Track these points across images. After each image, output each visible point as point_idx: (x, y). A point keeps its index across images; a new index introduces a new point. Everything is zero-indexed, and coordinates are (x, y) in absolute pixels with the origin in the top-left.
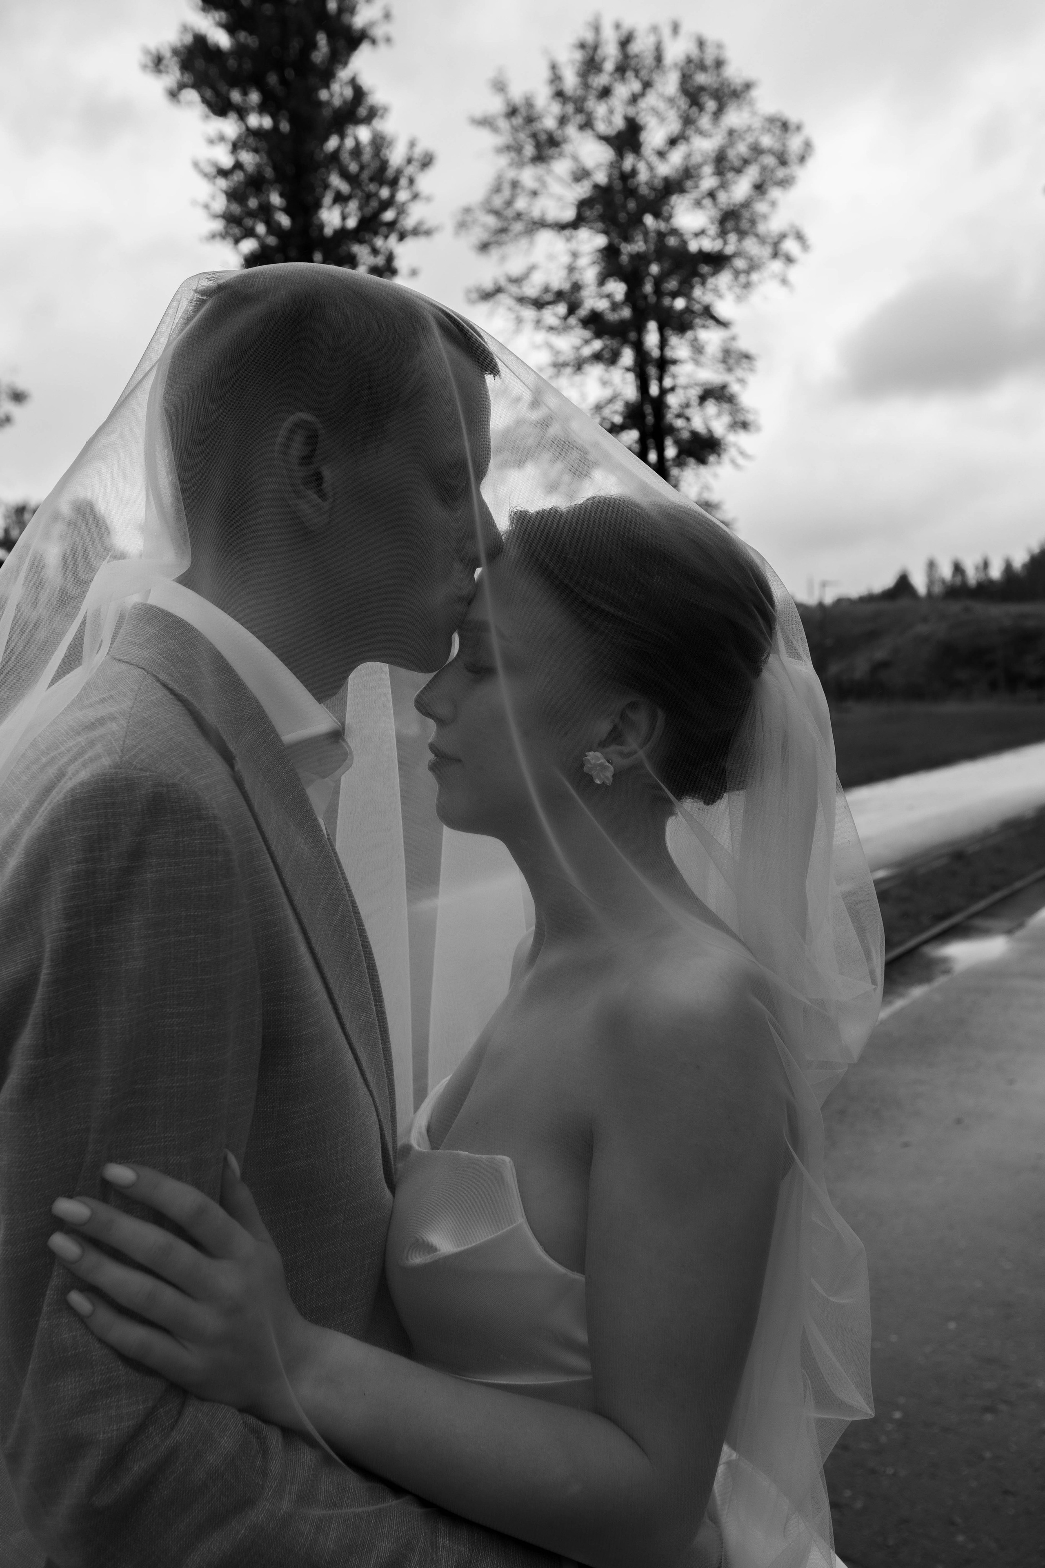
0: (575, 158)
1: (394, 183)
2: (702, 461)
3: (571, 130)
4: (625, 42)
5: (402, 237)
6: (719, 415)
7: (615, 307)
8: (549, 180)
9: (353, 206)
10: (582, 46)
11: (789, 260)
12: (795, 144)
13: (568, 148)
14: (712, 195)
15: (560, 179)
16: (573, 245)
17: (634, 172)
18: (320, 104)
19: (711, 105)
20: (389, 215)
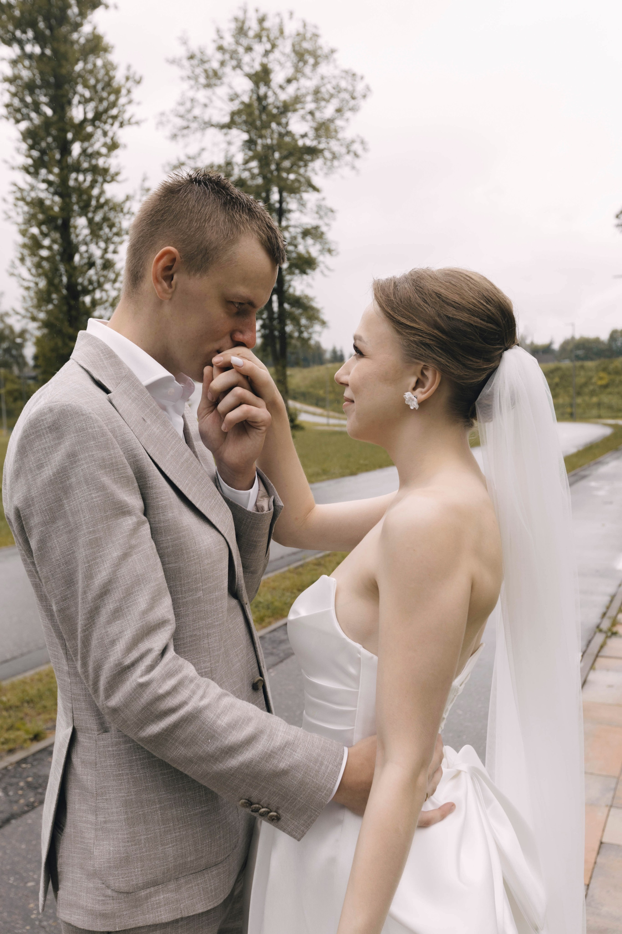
0: (231, 87)
1: (117, 92)
2: (303, 272)
3: (228, 70)
4: (262, 20)
5: (122, 125)
6: (314, 244)
7: (253, 177)
8: (214, 98)
9: (91, 106)
10: (236, 19)
11: (356, 155)
12: (360, 87)
13: (225, 80)
14: (311, 113)
15: (220, 98)
16: (228, 138)
17: (266, 97)
18: (72, 43)
19: (311, 61)
20: (114, 112)
